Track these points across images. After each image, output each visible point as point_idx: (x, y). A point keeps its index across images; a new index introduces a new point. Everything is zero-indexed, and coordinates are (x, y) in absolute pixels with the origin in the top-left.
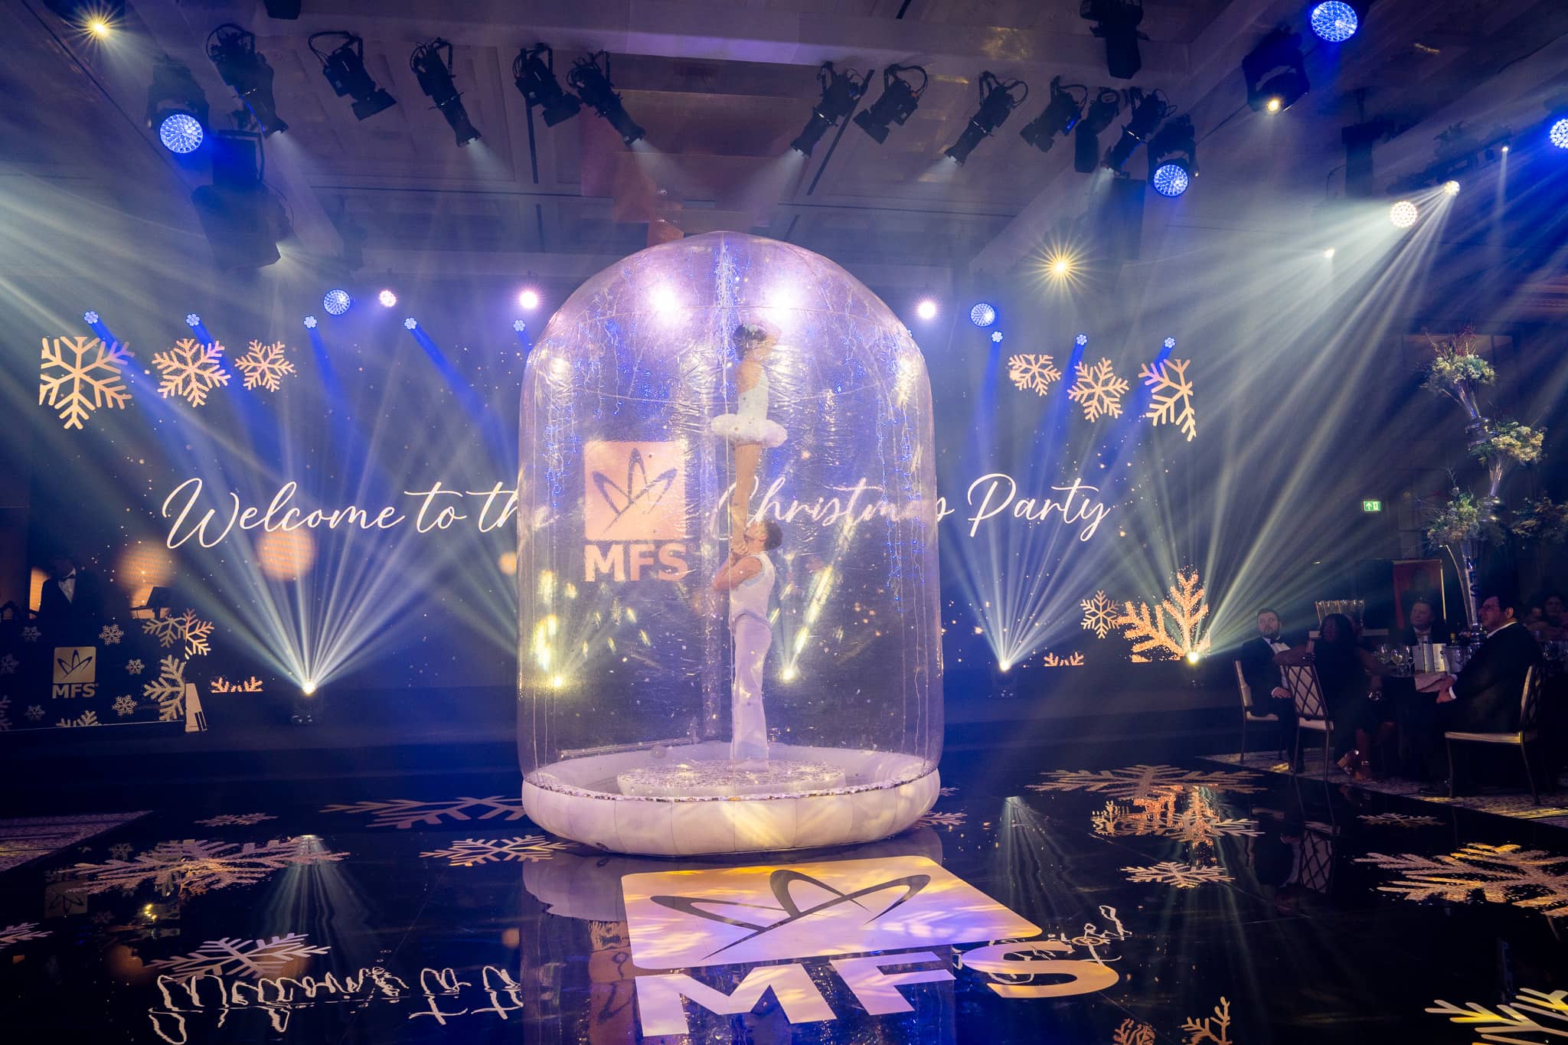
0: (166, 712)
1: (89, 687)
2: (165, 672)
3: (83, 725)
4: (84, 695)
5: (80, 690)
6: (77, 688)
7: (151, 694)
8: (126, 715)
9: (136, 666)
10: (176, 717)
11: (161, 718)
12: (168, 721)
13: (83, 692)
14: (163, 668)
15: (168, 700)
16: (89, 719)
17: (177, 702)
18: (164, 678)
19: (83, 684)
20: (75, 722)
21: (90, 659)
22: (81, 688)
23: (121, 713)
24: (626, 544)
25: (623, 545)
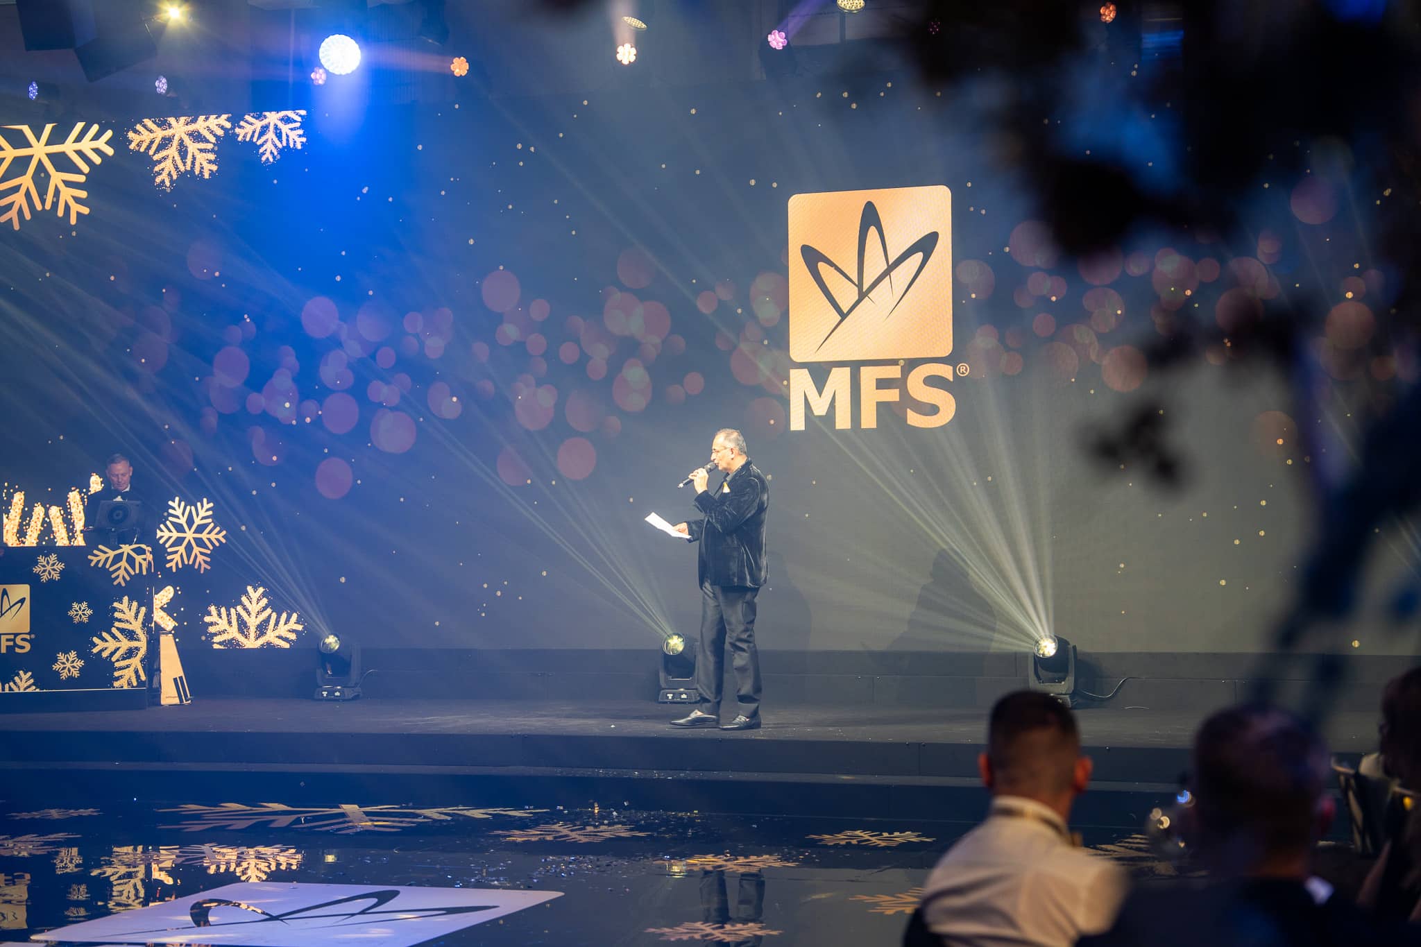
0: (121, 677)
1: (23, 639)
2: (120, 620)
3: (16, 690)
4: (18, 650)
5: (11, 643)
6: (8, 640)
7: (103, 650)
8: (71, 678)
9: (81, 611)
10: (135, 684)
11: (116, 684)
12: (126, 687)
13: (16, 645)
14: (117, 615)
15: (124, 659)
16: (23, 683)
17: (136, 662)
18: (118, 629)
19: (16, 635)
20: (7, 686)
21: (22, 601)
22: (14, 640)
23: (64, 675)
24: (855, 367)
25: (847, 371)
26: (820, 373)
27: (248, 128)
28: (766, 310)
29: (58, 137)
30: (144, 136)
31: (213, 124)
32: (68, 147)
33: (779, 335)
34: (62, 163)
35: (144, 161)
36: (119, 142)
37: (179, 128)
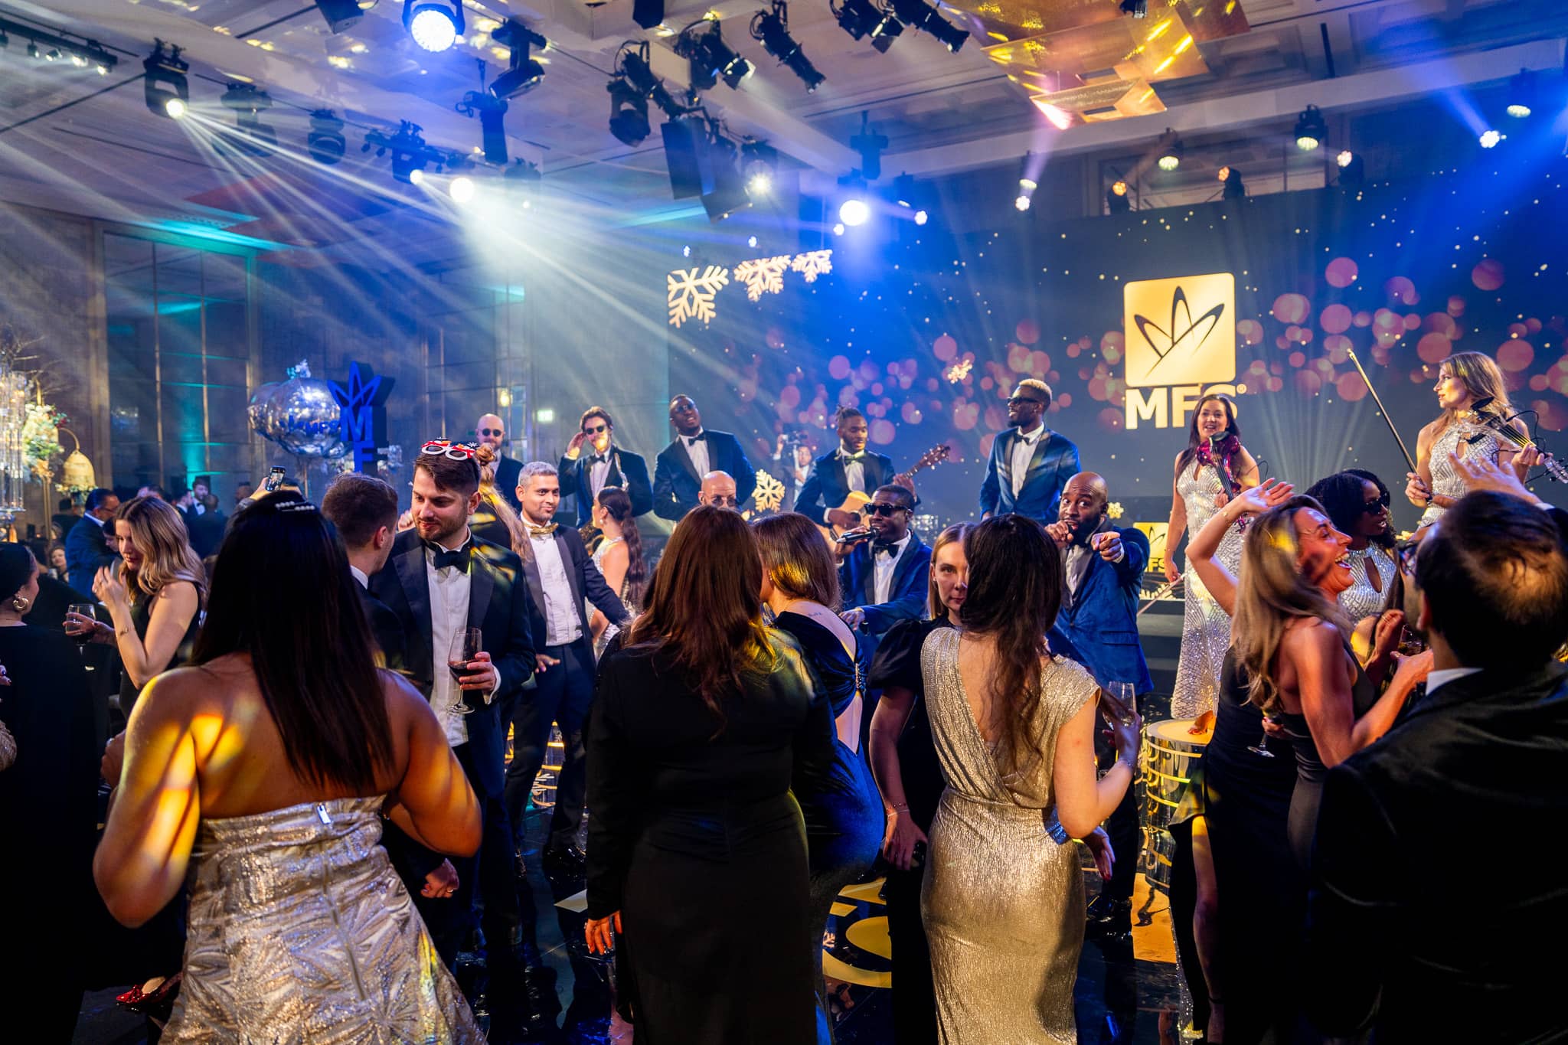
24: (1169, 388)
25: (1165, 390)
26: (1146, 392)
27: (799, 263)
28: (1110, 354)
29: (699, 276)
30: (743, 271)
31: (781, 262)
32: (704, 281)
33: (1118, 370)
34: (701, 289)
35: (743, 286)
36: (731, 276)
37: (762, 265)
